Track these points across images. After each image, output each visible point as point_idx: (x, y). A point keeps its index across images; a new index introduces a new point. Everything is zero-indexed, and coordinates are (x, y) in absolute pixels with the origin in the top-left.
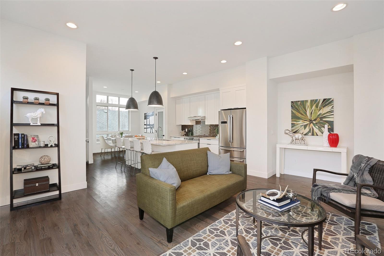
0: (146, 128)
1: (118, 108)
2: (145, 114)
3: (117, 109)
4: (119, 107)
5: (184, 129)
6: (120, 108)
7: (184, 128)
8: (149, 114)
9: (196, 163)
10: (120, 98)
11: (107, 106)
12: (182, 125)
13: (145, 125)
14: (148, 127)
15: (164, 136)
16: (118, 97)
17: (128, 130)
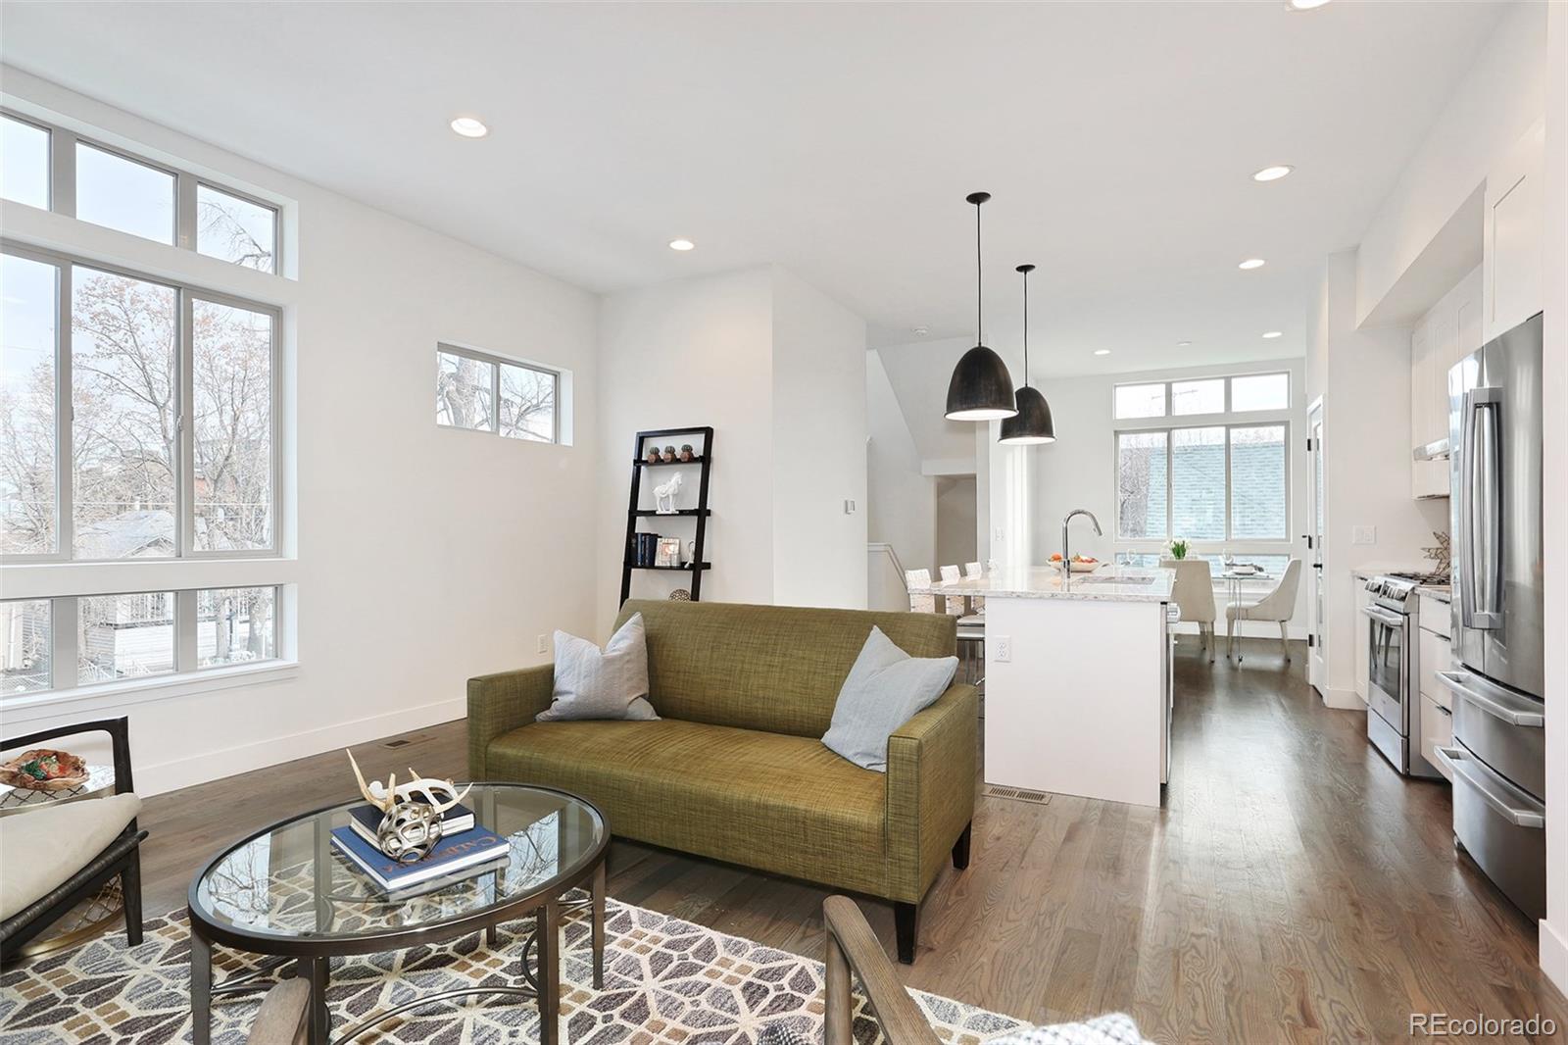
1: (1223, 429)
3: (1215, 436)
4: (1228, 427)
6: (1234, 432)
9: (782, 667)
10: (1234, 381)
11: (1168, 431)
16: (1224, 378)
17: (1284, 537)
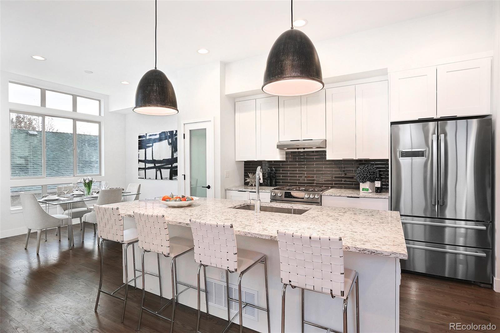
0: (145, 169)
1: (72, 120)
2: (140, 137)
5: (252, 170)
6: (77, 122)
7: (252, 167)
8: (151, 137)
10: (77, 98)
11: (43, 116)
12: (245, 162)
13: (140, 161)
14: (148, 165)
15: (209, 187)
16: (73, 95)
17: (98, 174)
